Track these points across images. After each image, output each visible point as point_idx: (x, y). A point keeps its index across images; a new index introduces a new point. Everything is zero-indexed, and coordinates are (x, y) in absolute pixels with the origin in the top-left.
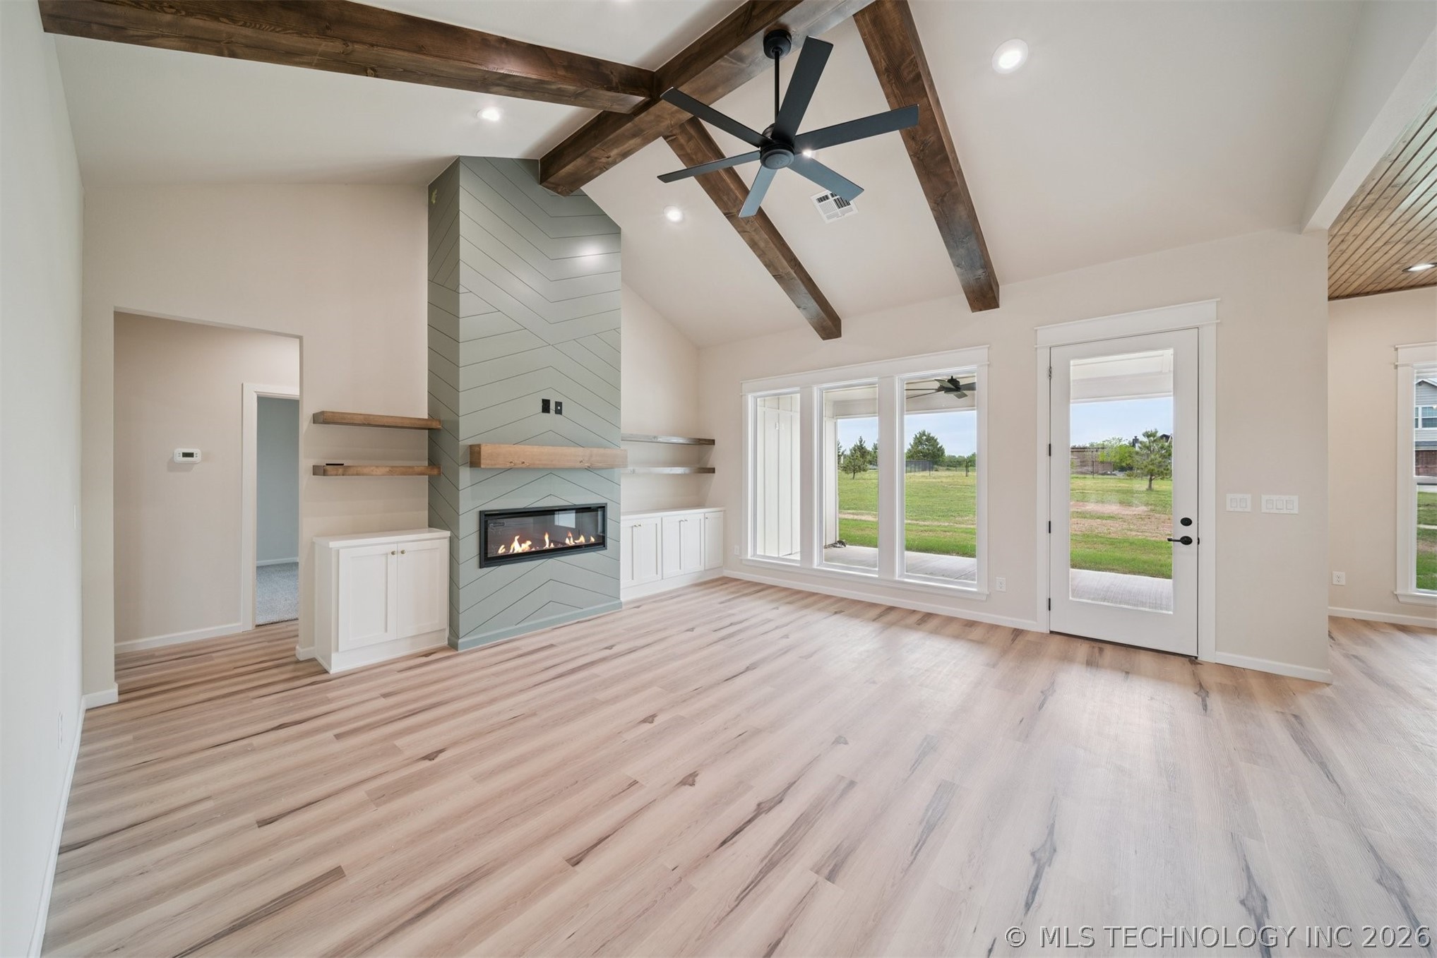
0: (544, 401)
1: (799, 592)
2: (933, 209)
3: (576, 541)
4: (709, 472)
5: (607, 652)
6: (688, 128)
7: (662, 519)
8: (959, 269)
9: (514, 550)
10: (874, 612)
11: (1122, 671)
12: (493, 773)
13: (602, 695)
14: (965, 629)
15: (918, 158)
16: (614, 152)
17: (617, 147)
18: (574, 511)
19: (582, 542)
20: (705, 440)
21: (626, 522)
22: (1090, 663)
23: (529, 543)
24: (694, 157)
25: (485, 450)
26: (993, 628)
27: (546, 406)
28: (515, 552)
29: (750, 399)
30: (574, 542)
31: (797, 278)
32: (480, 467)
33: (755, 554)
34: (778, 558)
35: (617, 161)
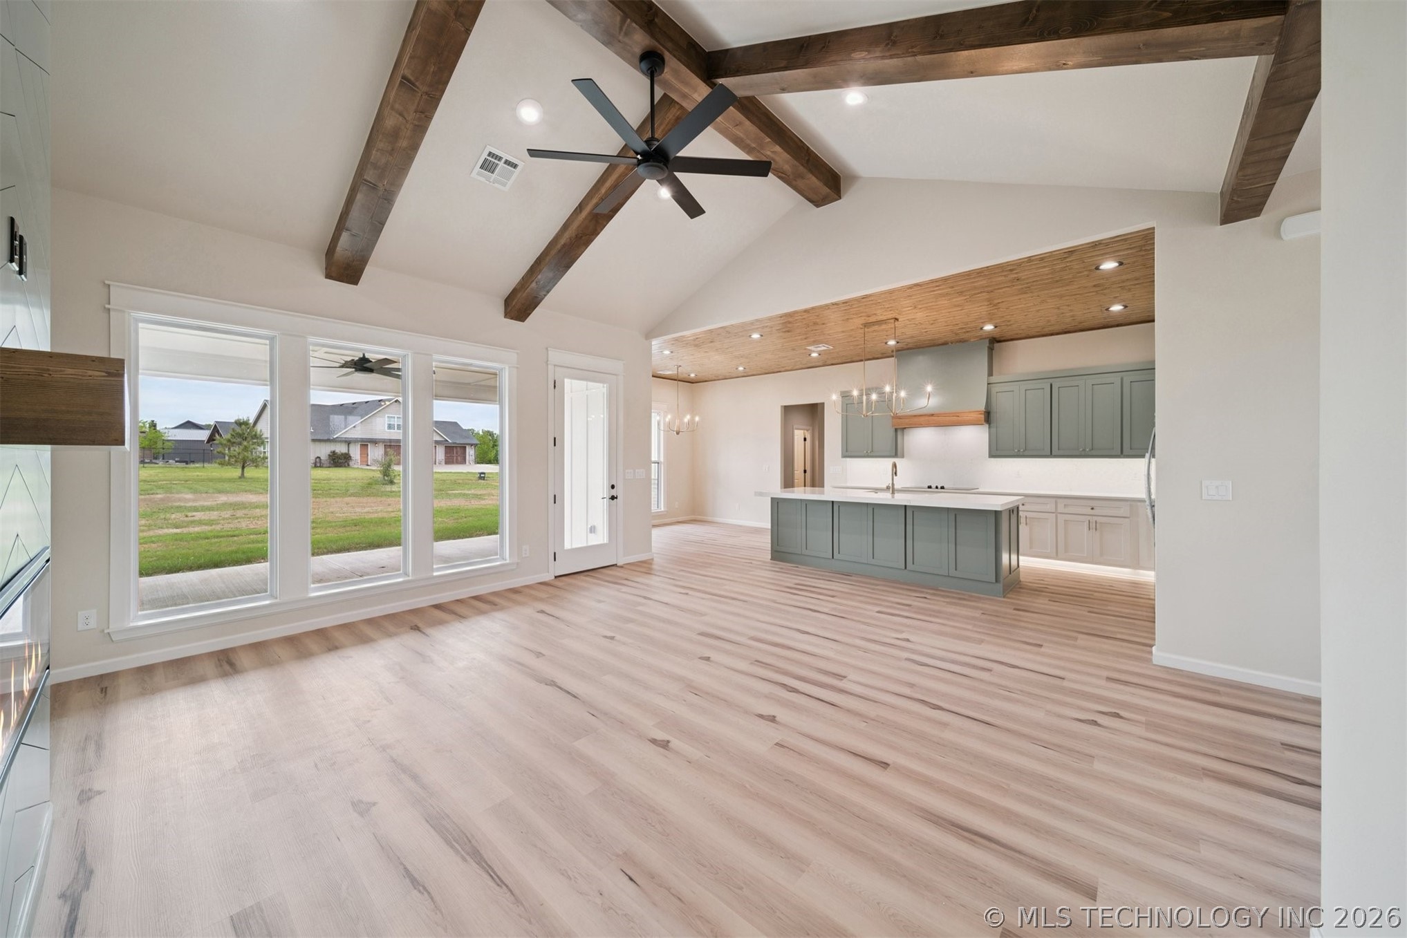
8: (534, 284)
29: (132, 321)
31: (391, 202)
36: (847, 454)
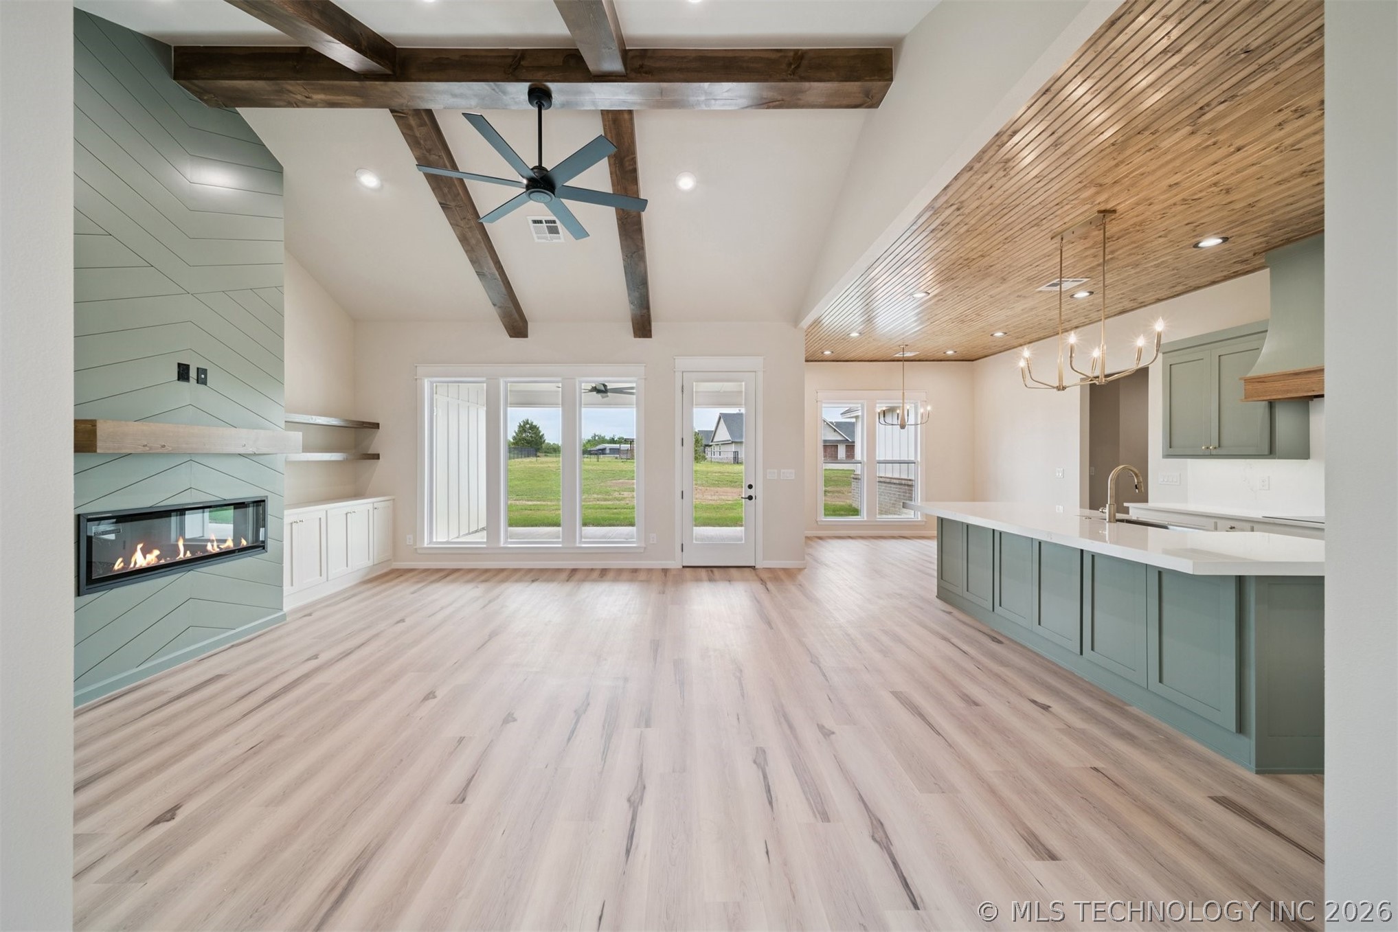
0: (180, 365)
1: (487, 571)
2: (624, 260)
3: (222, 547)
4: (373, 459)
5: (313, 664)
6: (423, 114)
7: (327, 511)
8: (632, 306)
9: (135, 563)
10: (564, 576)
11: (727, 580)
12: (285, 795)
13: (355, 695)
14: (633, 574)
15: (623, 223)
16: (321, 97)
17: (325, 94)
18: (232, 507)
19: (228, 547)
20: (369, 423)
21: (289, 515)
22: (711, 580)
23: (156, 552)
24: (422, 142)
25: (103, 429)
26: (650, 570)
27: (183, 372)
28: (137, 566)
29: (426, 383)
30: (218, 547)
31: (500, 280)
32: (95, 451)
33: (431, 542)
34: (448, 542)
35: (319, 105)
36: (1171, 451)
